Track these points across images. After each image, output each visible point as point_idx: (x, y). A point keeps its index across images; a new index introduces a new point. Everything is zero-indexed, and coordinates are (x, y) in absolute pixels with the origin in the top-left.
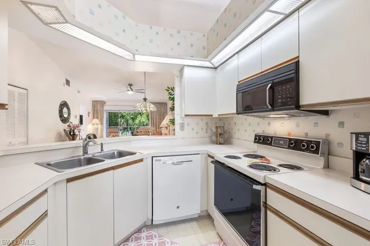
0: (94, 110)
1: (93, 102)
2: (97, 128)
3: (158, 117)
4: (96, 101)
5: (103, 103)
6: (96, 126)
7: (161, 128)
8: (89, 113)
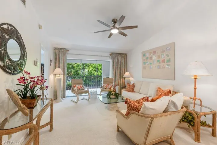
0: (55, 59)
1: (55, 49)
2: (60, 79)
3: (119, 67)
4: (58, 49)
5: (65, 51)
6: (58, 77)
7: (124, 78)
8: (51, 61)
